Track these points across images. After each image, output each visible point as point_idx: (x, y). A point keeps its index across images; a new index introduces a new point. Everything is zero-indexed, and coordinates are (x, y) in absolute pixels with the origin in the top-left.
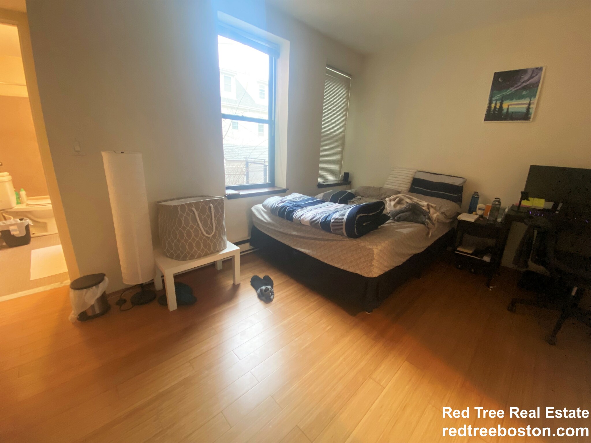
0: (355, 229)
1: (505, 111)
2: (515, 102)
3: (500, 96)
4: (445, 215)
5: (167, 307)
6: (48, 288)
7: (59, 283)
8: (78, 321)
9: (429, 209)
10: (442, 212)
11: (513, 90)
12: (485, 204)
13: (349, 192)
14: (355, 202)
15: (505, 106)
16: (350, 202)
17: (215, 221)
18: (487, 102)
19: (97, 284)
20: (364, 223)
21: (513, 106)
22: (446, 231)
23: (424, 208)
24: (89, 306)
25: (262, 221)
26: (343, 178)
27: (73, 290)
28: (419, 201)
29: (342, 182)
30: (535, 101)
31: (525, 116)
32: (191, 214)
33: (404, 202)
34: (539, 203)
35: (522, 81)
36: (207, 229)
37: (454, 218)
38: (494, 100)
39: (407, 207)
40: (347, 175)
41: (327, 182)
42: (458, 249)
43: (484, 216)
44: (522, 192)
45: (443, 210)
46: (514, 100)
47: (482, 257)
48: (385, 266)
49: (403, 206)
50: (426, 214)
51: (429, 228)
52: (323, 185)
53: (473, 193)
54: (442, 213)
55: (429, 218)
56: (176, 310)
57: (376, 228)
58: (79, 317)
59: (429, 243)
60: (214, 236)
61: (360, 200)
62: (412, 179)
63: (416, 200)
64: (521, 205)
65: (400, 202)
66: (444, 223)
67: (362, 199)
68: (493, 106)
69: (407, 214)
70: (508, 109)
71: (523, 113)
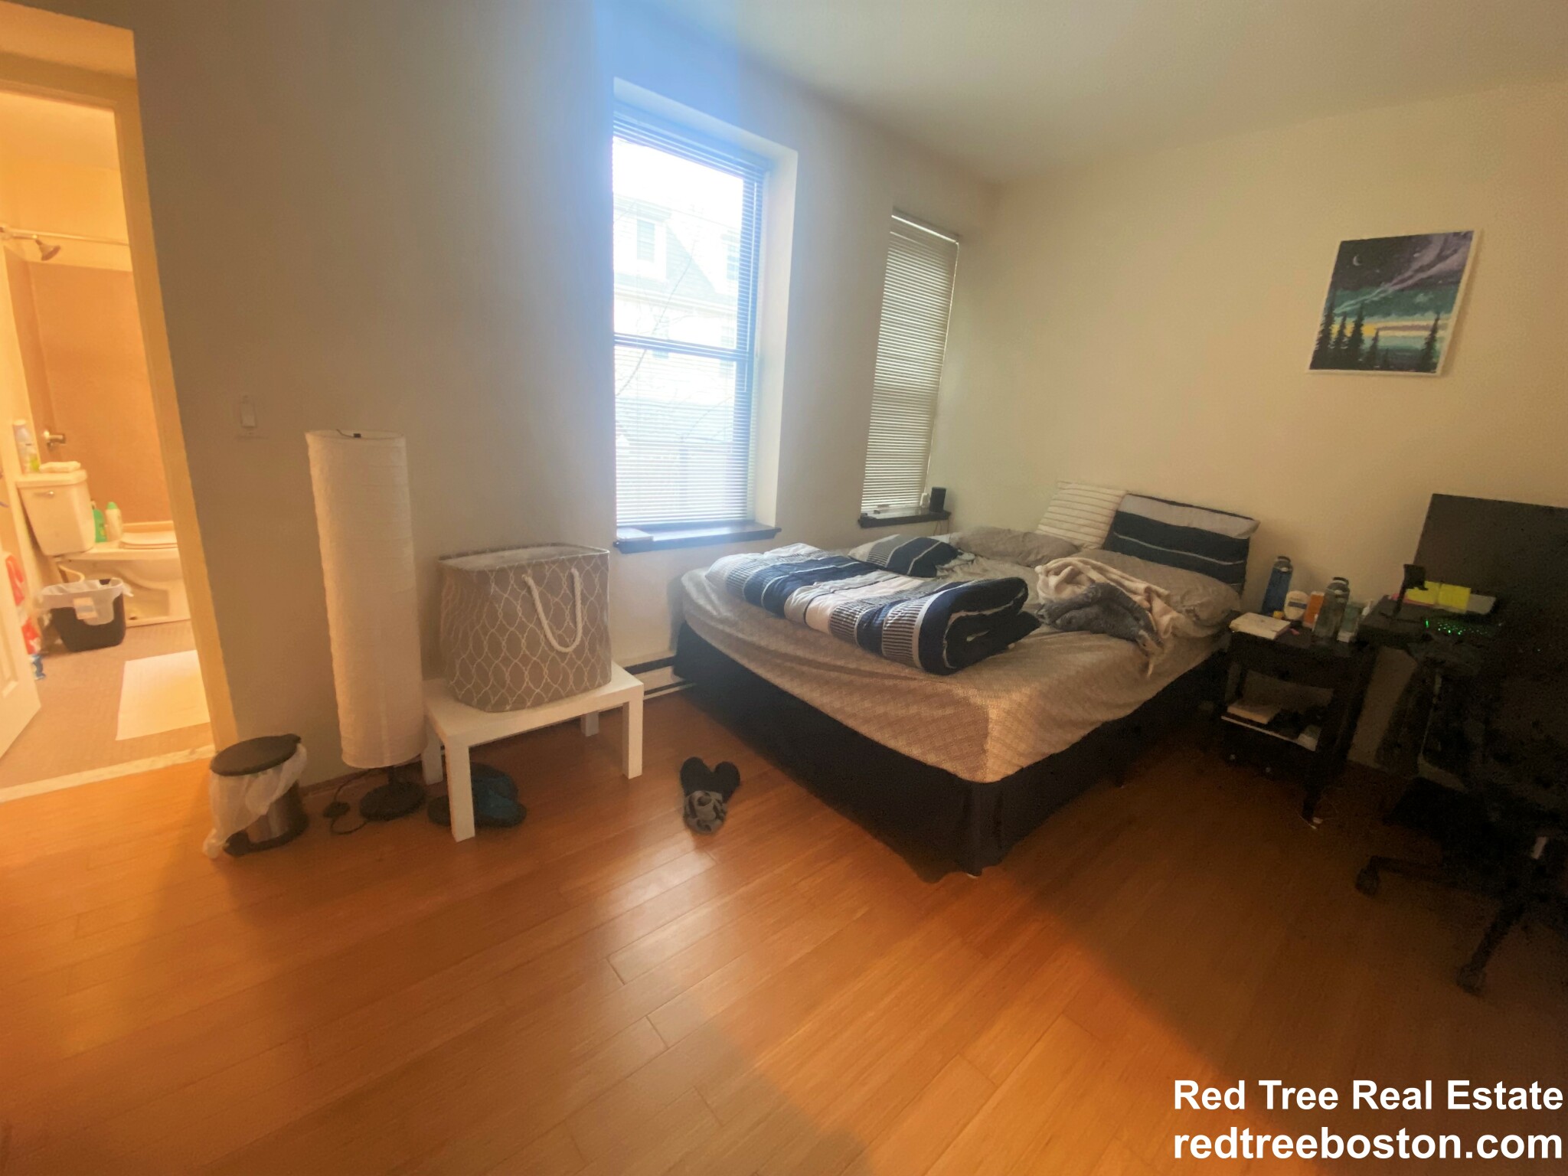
0: (945, 652)
1: (1367, 344)
2: (1392, 321)
3: (1357, 303)
4: (1196, 616)
5: (450, 829)
6: (160, 762)
7: (186, 752)
8: (226, 855)
9: (1149, 600)
10: (1189, 608)
11: (1390, 289)
12: (1308, 592)
13: (942, 543)
14: (957, 569)
15: (1368, 331)
16: (942, 569)
17: (582, 612)
18: (1320, 318)
19: (277, 763)
20: (970, 634)
21: (1390, 333)
22: (1196, 660)
23: (1137, 598)
24: (254, 818)
25: (706, 612)
26: (929, 502)
27: (217, 776)
28: (1123, 578)
29: (927, 512)
30: (1450, 320)
31: (1423, 361)
32: (524, 592)
33: (1082, 578)
34: (1455, 598)
35: (1416, 265)
36: (560, 632)
37: (1223, 627)
38: (1339, 315)
39: (1091, 595)
40: (939, 495)
41: (886, 511)
42: (1233, 709)
43: (1306, 624)
44: (1407, 567)
45: (1194, 601)
46: (1393, 316)
47: (1297, 735)
48: (1021, 755)
49: (1081, 590)
50: (1138, 614)
51: (1147, 654)
52: (874, 519)
53: (1277, 560)
54: (1188, 611)
55: (1149, 628)
56: (472, 838)
57: (1002, 648)
58: (228, 845)
59: (1148, 693)
60: (579, 651)
61: (970, 563)
62: (1113, 514)
63: (1115, 574)
64: (1405, 598)
65: (1072, 578)
66: (1192, 641)
67: (975, 561)
68: (1335, 328)
69: (1092, 611)
70: (1376, 339)
71: (1416, 351)
